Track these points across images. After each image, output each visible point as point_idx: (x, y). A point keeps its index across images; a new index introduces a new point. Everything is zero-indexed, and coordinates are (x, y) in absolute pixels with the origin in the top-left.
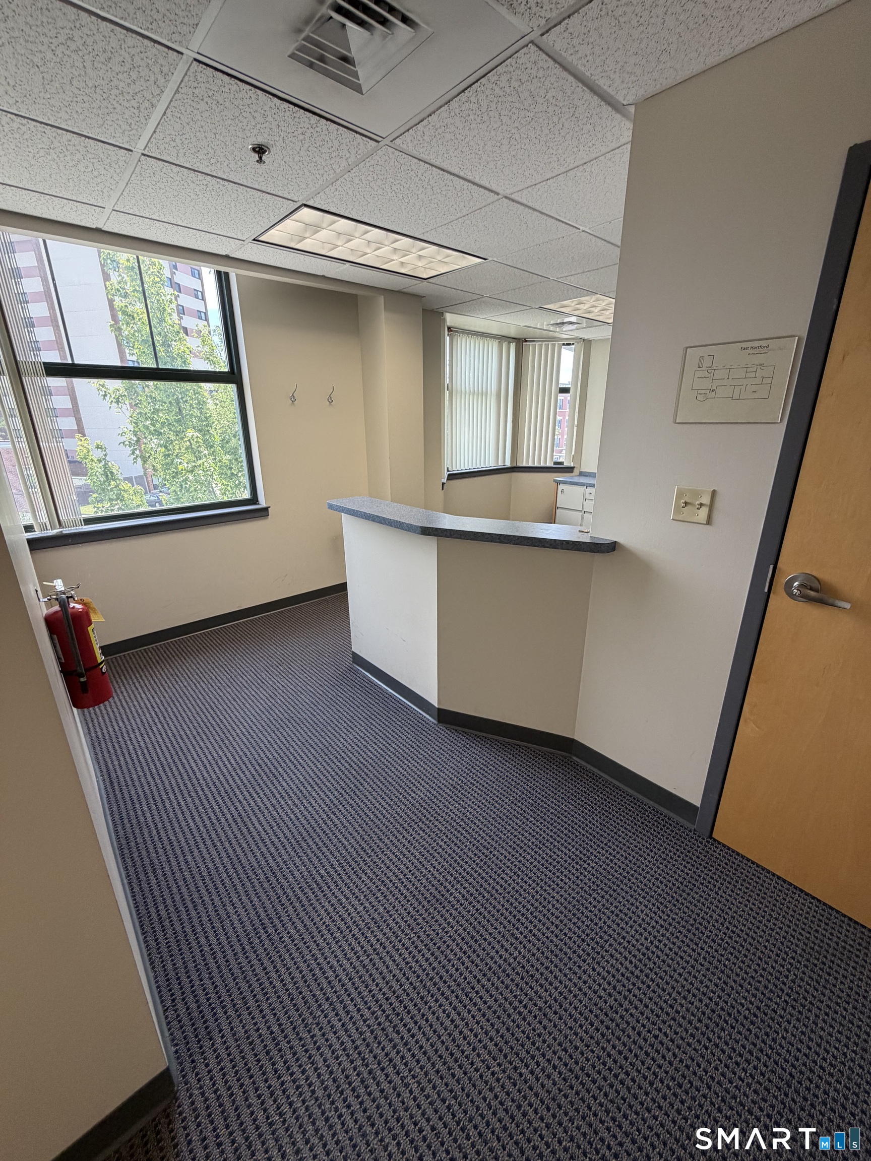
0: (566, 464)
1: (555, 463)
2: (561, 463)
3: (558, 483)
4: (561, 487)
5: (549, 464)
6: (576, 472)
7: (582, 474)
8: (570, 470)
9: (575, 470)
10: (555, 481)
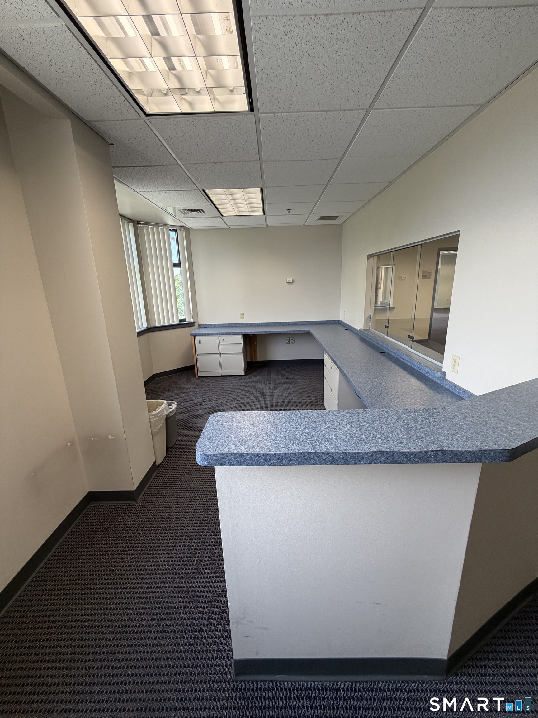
0: (188, 321)
1: (181, 321)
2: (185, 320)
3: (194, 336)
4: (197, 339)
5: (176, 322)
6: (196, 325)
7: (200, 327)
8: (192, 324)
9: (196, 324)
10: (191, 334)
